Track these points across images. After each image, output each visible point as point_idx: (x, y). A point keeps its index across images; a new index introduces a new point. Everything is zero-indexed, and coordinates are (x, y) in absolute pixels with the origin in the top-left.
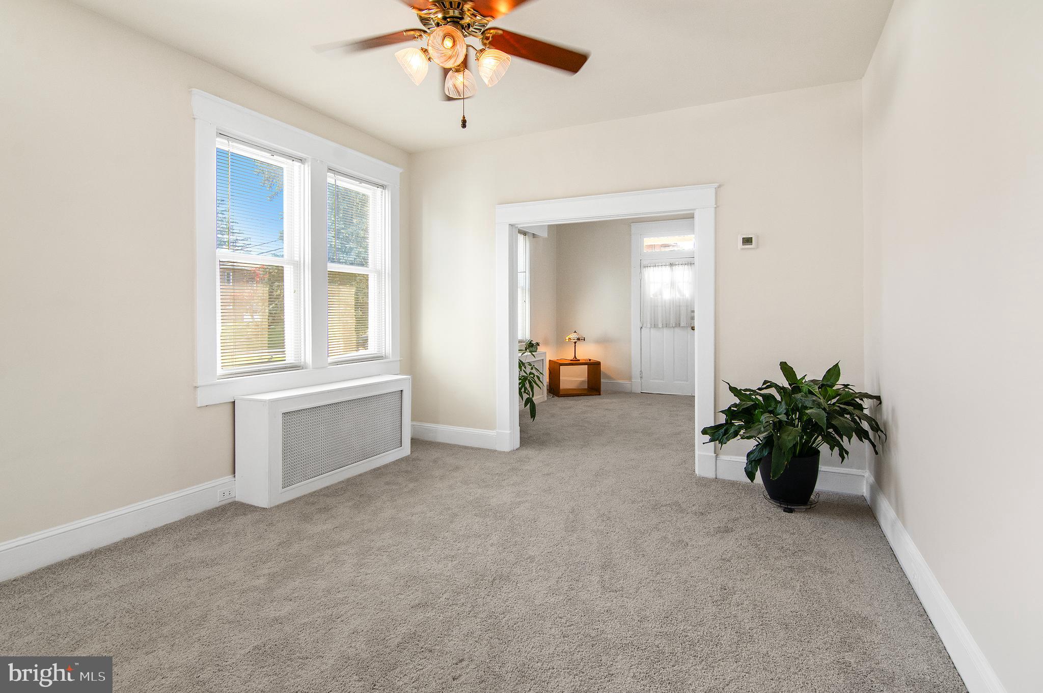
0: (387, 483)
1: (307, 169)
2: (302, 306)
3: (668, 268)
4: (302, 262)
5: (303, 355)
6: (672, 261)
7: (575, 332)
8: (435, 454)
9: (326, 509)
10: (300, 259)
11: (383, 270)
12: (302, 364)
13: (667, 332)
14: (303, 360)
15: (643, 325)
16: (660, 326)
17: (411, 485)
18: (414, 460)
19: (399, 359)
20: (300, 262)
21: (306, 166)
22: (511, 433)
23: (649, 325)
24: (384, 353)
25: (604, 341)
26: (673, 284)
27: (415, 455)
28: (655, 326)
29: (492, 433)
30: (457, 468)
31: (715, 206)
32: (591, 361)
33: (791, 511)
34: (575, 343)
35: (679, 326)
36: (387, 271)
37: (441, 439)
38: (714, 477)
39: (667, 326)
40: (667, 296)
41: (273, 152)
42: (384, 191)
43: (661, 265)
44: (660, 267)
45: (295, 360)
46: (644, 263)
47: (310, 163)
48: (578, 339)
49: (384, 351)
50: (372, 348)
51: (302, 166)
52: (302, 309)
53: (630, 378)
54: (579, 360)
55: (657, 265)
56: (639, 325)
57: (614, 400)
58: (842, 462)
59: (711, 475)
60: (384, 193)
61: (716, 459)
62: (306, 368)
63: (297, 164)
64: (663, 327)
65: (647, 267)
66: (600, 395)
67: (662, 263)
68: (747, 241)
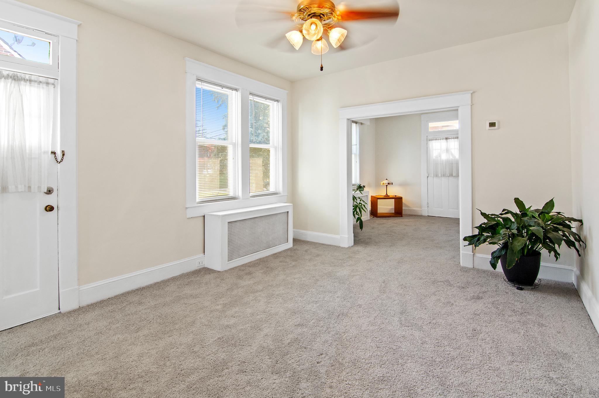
0: (281, 262)
1: (239, 94)
2: (237, 166)
3: (445, 141)
4: (237, 143)
5: (237, 192)
6: (447, 136)
7: (387, 179)
8: (306, 247)
9: (250, 273)
10: (236, 142)
11: (278, 146)
12: (237, 196)
13: (444, 179)
14: (237, 195)
15: (429, 175)
16: (440, 175)
17: (293, 263)
18: (294, 250)
19: (287, 194)
20: (236, 143)
21: (239, 92)
22: (348, 237)
23: (432, 175)
24: (278, 191)
25: (403, 185)
26: (447, 150)
27: (295, 247)
28: (437, 176)
29: (338, 237)
30: (318, 255)
31: (472, 104)
32: (397, 197)
33: (521, 289)
34: (387, 186)
35: (452, 176)
36: (280, 147)
37: (309, 239)
38: (472, 267)
39: (444, 175)
40: (444, 157)
41: (223, 86)
42: (278, 103)
43: (440, 139)
44: (439, 140)
45: (233, 195)
46: (429, 138)
47: (241, 91)
48: (389, 184)
49: (278, 190)
50: (272, 188)
51: (237, 93)
52: (237, 168)
53: (421, 207)
54: (389, 196)
55: (437, 139)
56: (427, 175)
57: (411, 220)
58: (556, 260)
59: (470, 266)
60: (278, 104)
61: (474, 256)
62: (239, 199)
63: (234, 92)
64: (441, 176)
65: (431, 140)
66: (402, 216)
67: (440, 138)
68: (492, 125)
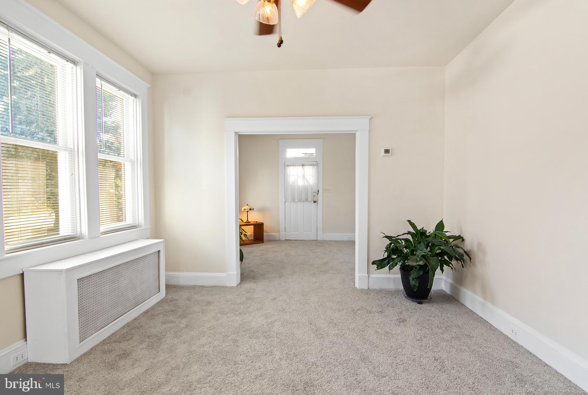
1: (79, 71)
2: (77, 186)
3: (301, 167)
4: (76, 149)
5: (79, 227)
6: (303, 163)
7: (247, 205)
8: (185, 295)
10: (74, 147)
11: (136, 160)
12: (78, 235)
13: (300, 204)
14: (79, 232)
15: (286, 200)
16: (296, 200)
17: (184, 321)
18: (171, 301)
19: (150, 227)
20: (74, 149)
21: (78, 68)
22: (237, 273)
23: (290, 200)
24: (137, 223)
25: (262, 210)
26: (304, 177)
27: (170, 297)
28: (294, 201)
29: (223, 275)
30: (209, 303)
31: (369, 130)
32: (258, 223)
33: (420, 303)
34: (248, 211)
35: (307, 200)
36: (139, 161)
38: (367, 288)
39: (300, 200)
40: (300, 183)
41: (51, 50)
42: (135, 99)
43: (297, 165)
44: (296, 167)
45: (72, 232)
46: (287, 163)
47: (82, 66)
48: (250, 209)
49: (137, 222)
50: (129, 221)
51: (75, 67)
52: (77, 189)
53: (279, 232)
54: (250, 222)
55: (295, 165)
56: (284, 200)
57: (274, 246)
58: (442, 273)
59: (365, 287)
60: (135, 100)
61: (369, 278)
62: (82, 238)
63: (70, 65)
64: (298, 201)
65: (289, 166)
66: (263, 243)
67: (297, 164)
68: (387, 151)
